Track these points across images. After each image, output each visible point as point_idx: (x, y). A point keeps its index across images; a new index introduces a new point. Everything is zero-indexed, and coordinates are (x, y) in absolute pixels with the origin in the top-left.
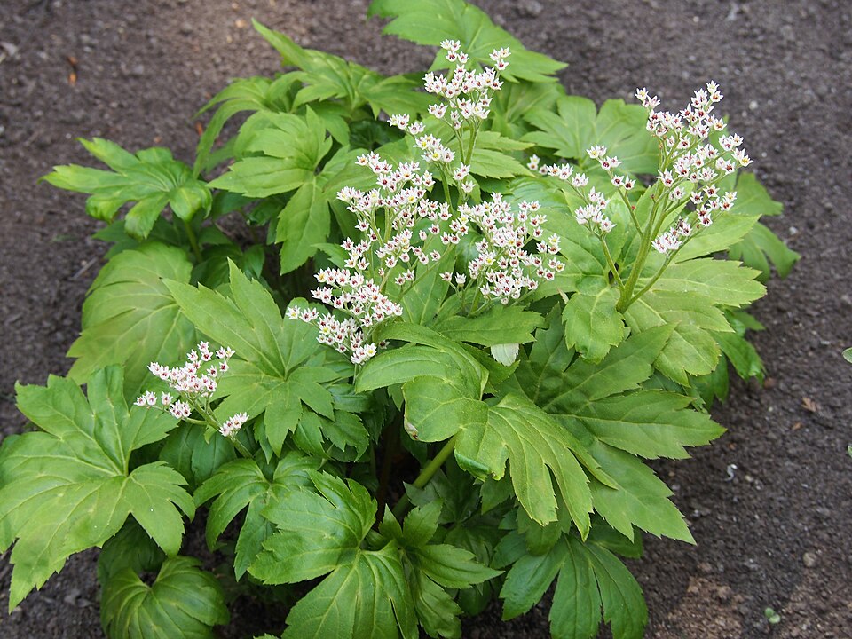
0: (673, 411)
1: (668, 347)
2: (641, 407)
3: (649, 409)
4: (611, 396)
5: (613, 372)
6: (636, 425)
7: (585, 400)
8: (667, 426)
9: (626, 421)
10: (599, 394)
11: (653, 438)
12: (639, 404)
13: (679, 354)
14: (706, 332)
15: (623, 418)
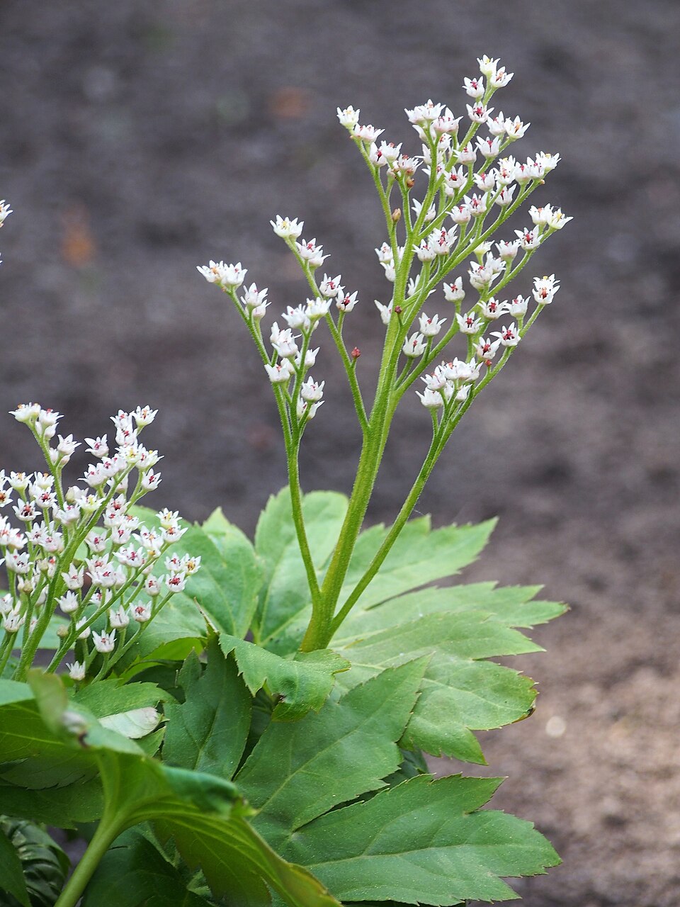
0: (465, 816)
1: (423, 703)
2: (402, 819)
3: (418, 819)
4: (336, 807)
5: (331, 762)
6: (398, 855)
7: (284, 832)
8: (458, 847)
9: (376, 853)
10: (312, 811)
11: (439, 871)
12: (395, 814)
13: (450, 709)
14: (491, 664)
15: (371, 848)
